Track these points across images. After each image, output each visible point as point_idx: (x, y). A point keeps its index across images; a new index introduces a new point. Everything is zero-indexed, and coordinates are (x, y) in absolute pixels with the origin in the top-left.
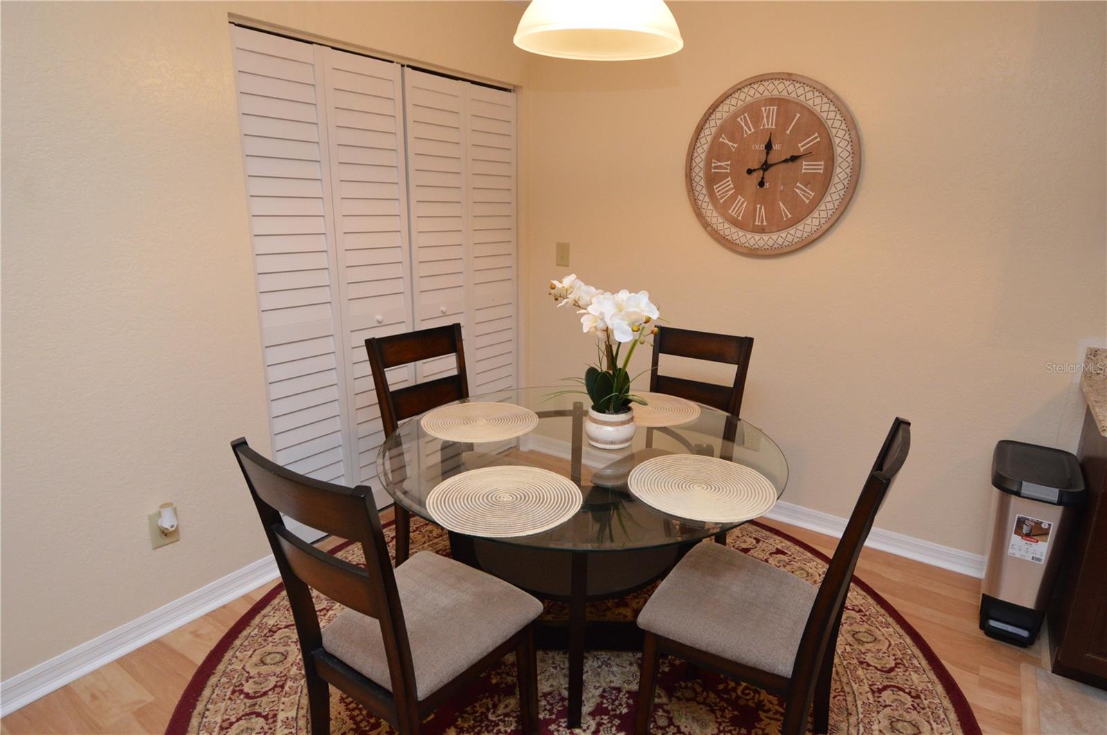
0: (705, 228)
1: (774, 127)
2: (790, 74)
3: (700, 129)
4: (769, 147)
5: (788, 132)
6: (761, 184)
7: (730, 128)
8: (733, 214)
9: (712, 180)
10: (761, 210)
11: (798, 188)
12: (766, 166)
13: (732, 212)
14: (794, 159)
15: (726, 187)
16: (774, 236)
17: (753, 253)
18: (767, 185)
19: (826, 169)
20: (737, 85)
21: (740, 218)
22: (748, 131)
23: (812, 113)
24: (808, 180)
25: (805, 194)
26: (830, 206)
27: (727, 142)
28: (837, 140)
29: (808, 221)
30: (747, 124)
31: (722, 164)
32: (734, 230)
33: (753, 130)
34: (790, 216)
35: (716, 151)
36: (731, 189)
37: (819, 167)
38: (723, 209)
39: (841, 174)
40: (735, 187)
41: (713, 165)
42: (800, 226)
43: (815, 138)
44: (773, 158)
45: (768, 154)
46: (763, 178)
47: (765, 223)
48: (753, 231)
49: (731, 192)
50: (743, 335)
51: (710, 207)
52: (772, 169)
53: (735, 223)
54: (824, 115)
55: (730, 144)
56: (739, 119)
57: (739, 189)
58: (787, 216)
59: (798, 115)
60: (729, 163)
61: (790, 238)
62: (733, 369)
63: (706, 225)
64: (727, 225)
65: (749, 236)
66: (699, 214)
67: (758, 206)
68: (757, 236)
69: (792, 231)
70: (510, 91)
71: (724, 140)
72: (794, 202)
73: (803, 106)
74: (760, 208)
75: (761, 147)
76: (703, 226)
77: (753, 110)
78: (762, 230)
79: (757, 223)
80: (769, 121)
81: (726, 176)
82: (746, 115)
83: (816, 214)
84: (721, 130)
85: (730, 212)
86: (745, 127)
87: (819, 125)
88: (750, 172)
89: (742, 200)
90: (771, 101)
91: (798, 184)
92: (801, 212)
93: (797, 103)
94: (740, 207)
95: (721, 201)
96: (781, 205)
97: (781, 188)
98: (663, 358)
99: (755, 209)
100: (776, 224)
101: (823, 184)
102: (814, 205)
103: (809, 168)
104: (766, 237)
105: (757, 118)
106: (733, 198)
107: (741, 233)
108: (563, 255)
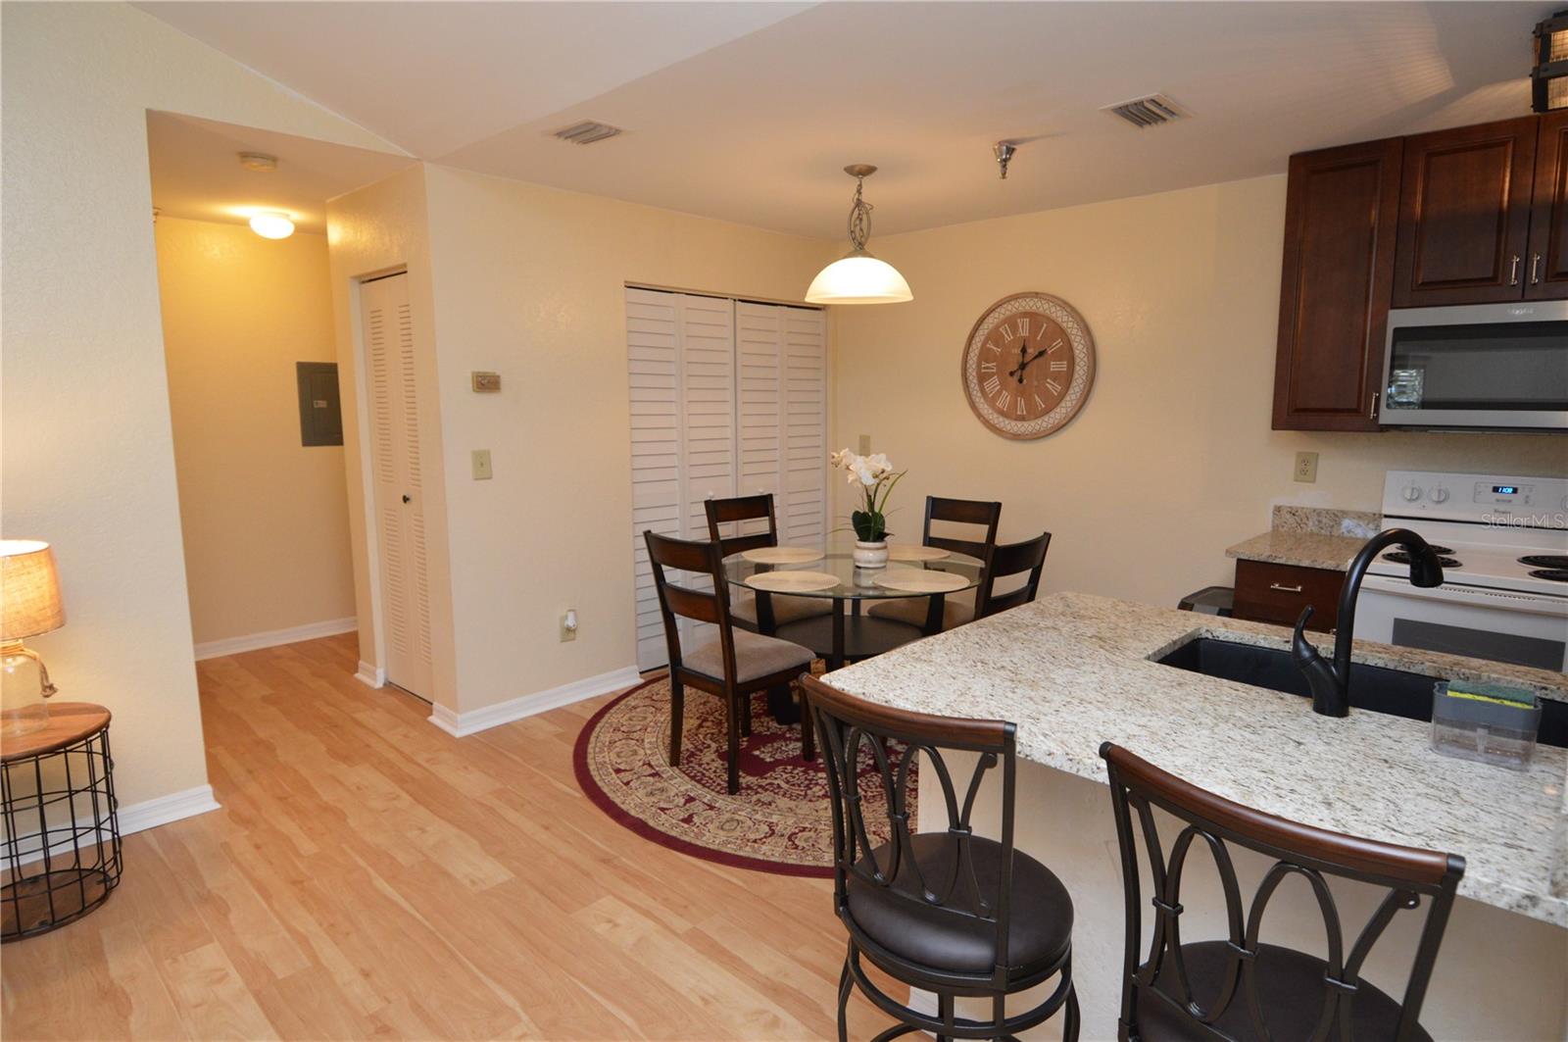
1: (1027, 334)
2: (1037, 294)
3: (972, 337)
4: (1024, 351)
5: (1038, 338)
6: (1021, 381)
7: (995, 336)
8: (1000, 406)
9: (982, 378)
10: (1021, 402)
11: (1049, 383)
12: (1023, 366)
13: (999, 404)
14: (1044, 355)
15: (993, 384)
16: (1033, 424)
17: (1016, 437)
18: (1025, 381)
19: (1068, 368)
20: (998, 302)
21: (1005, 409)
22: (1009, 338)
23: (1056, 323)
24: (1056, 377)
25: (1054, 388)
26: (1073, 397)
27: (992, 347)
28: (1076, 344)
29: (1058, 410)
30: (1007, 332)
31: (990, 365)
32: (1001, 419)
33: (1011, 337)
34: (1043, 406)
35: (985, 355)
36: (998, 386)
37: (1063, 366)
38: (992, 402)
39: (1081, 371)
40: (1000, 384)
41: (983, 366)
42: (1052, 414)
43: (1058, 343)
44: (1028, 358)
45: (1023, 357)
46: (1021, 376)
47: (1025, 413)
48: (1016, 420)
49: (996, 389)
50: (992, 501)
51: (982, 400)
52: (1028, 367)
53: (1002, 413)
54: (1065, 325)
55: (995, 349)
56: (1001, 329)
57: (1003, 386)
58: (1041, 406)
59: (1045, 325)
60: (995, 364)
61: (1045, 424)
62: (985, 528)
63: (979, 415)
64: (995, 415)
65: (1013, 423)
66: (973, 406)
67: (1019, 399)
68: (1019, 424)
69: (1046, 418)
71: (990, 345)
72: (1045, 395)
73: (1049, 318)
74: (1021, 400)
75: (1017, 351)
77: (1011, 322)
78: (1022, 418)
79: (1018, 413)
80: (1024, 332)
81: (993, 374)
82: (1006, 325)
83: (1063, 404)
84: (987, 339)
85: (997, 404)
86: (1006, 335)
87: (1062, 333)
88: (1012, 374)
89: (1007, 394)
90: (1025, 314)
91: (1049, 380)
92: (1053, 403)
93: (1044, 316)
94: (1005, 400)
95: (990, 396)
96: (1036, 397)
97: (1036, 383)
98: (934, 522)
99: (1017, 401)
100: (1034, 414)
101: (1067, 379)
102: (1062, 396)
103: (1056, 366)
104: (1026, 424)
105: (1014, 327)
106: (999, 393)
107: (1007, 422)
108: (865, 446)
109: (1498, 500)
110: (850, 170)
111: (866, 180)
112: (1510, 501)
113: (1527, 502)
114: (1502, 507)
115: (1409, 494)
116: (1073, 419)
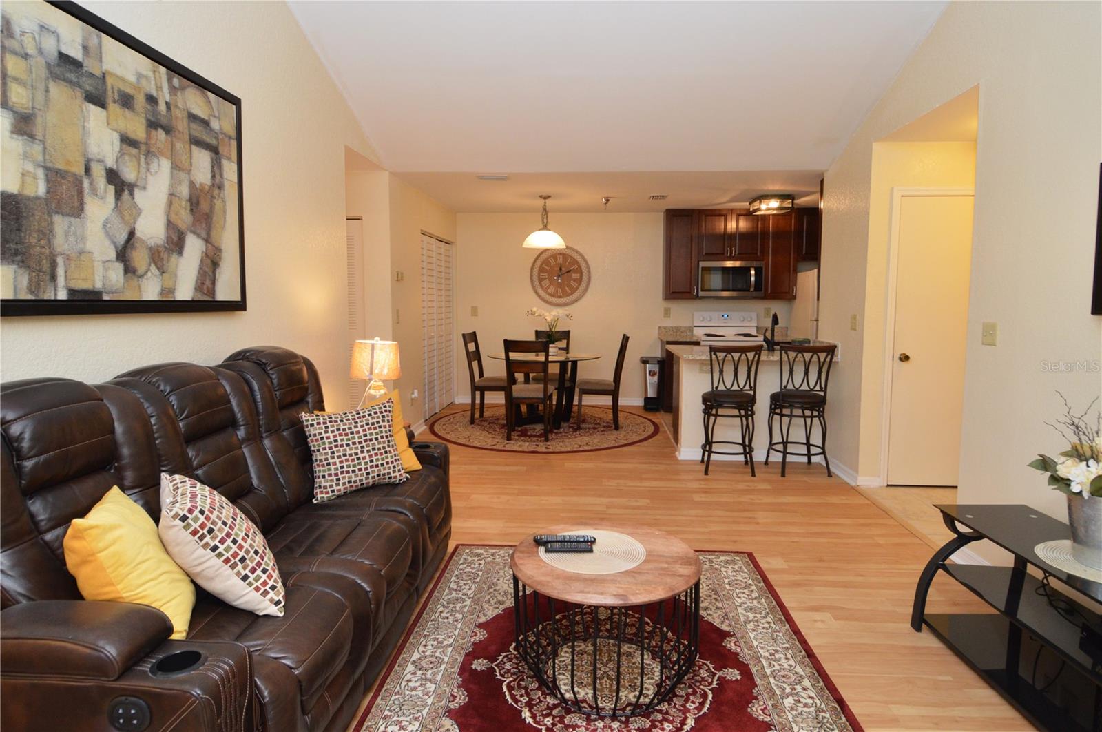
1: (562, 262)
3: (535, 262)
4: (560, 269)
5: (567, 264)
7: (547, 262)
9: (541, 280)
10: (559, 290)
11: (572, 283)
13: (549, 291)
14: (569, 271)
15: (546, 283)
16: (565, 299)
17: (559, 305)
19: (580, 276)
21: (552, 293)
22: (553, 263)
23: (574, 259)
24: (575, 280)
25: (574, 284)
26: (583, 288)
28: (582, 267)
29: (576, 293)
31: (544, 274)
32: (550, 297)
34: (570, 292)
35: (541, 270)
36: (548, 283)
37: (578, 275)
38: (546, 290)
39: (585, 278)
41: (541, 275)
42: (574, 295)
43: (575, 266)
44: (562, 272)
45: (560, 271)
47: (561, 295)
48: (557, 297)
50: (566, 330)
51: (541, 289)
53: (550, 295)
54: (578, 259)
55: (546, 267)
56: (549, 260)
57: (551, 283)
59: (570, 260)
60: (547, 274)
61: (570, 299)
63: (539, 296)
64: (547, 296)
65: (556, 299)
66: (536, 293)
68: (559, 300)
69: (570, 297)
70: (449, 244)
71: (544, 266)
72: (571, 287)
75: (558, 268)
77: (553, 257)
78: (560, 297)
79: (559, 295)
80: (560, 261)
81: (546, 278)
83: (578, 291)
84: (543, 263)
86: (551, 262)
87: (577, 262)
89: (552, 287)
90: (560, 254)
91: (572, 281)
92: (574, 291)
93: (570, 257)
94: (552, 290)
95: (545, 287)
96: (566, 288)
97: (566, 282)
99: (557, 290)
100: (565, 295)
101: (580, 281)
102: (577, 288)
103: (574, 276)
104: (562, 299)
105: (555, 259)
106: (549, 286)
107: (553, 299)
108: (474, 311)
109: (724, 319)
110: (541, 197)
111: (547, 200)
112: (727, 319)
113: (732, 319)
114: (725, 321)
115: (701, 319)
116: (583, 296)
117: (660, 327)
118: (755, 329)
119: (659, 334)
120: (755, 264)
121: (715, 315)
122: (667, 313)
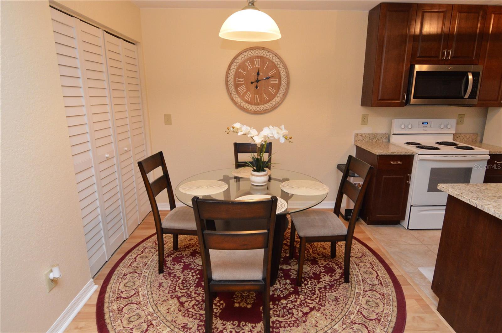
0: (236, 105)
1: (259, 66)
2: (264, 48)
3: (230, 66)
4: (258, 74)
5: (265, 68)
6: (257, 87)
7: (242, 66)
8: (246, 99)
9: (237, 86)
10: (257, 97)
11: (270, 89)
12: (258, 81)
13: (246, 98)
14: (267, 78)
15: (243, 89)
16: (263, 106)
17: (256, 113)
18: (259, 88)
19: (279, 82)
20: (244, 50)
21: (249, 100)
22: (250, 68)
23: (272, 62)
24: (273, 86)
25: (272, 90)
26: (281, 95)
27: (241, 71)
28: (281, 72)
29: (274, 100)
31: (241, 80)
32: (247, 105)
33: (251, 67)
34: (268, 99)
35: (237, 75)
36: (245, 89)
37: (276, 81)
38: (242, 97)
39: (284, 83)
40: (246, 88)
41: (237, 80)
42: (271, 102)
43: (274, 71)
44: (260, 78)
45: (258, 76)
46: (257, 85)
47: (259, 102)
48: (255, 105)
50: (268, 142)
51: (237, 96)
52: (259, 82)
53: (247, 102)
54: (276, 63)
55: (243, 72)
56: (246, 63)
57: (248, 90)
58: (267, 99)
59: (268, 63)
60: (243, 79)
61: (268, 107)
62: (266, 154)
63: (236, 103)
64: (244, 103)
65: (253, 107)
66: (232, 99)
67: (256, 95)
68: (256, 107)
69: (269, 104)
70: (135, 44)
71: (240, 70)
72: (268, 94)
73: (269, 60)
74: (257, 96)
75: (255, 74)
76: (235, 104)
77: (251, 60)
78: (258, 104)
79: (256, 102)
80: (257, 64)
81: (242, 84)
82: (248, 61)
83: (276, 98)
84: (239, 67)
85: (245, 98)
86: (248, 66)
87: (275, 67)
88: (252, 83)
89: (250, 93)
90: (258, 57)
91: (270, 87)
92: (271, 97)
93: (267, 58)
94: (249, 96)
95: (241, 94)
96: (264, 95)
97: (264, 89)
98: (239, 155)
99: (255, 97)
100: (263, 102)
101: (278, 87)
102: (276, 94)
103: (272, 82)
104: (259, 107)
105: (253, 63)
106: (246, 93)
107: (250, 106)
108: (168, 119)
109: (424, 127)
112: (426, 127)
113: (430, 127)
114: (425, 129)
115: (403, 126)
116: (280, 104)
117: (357, 135)
118: (452, 136)
119: (356, 141)
120: (473, 68)
121: (417, 122)
122: (364, 120)
